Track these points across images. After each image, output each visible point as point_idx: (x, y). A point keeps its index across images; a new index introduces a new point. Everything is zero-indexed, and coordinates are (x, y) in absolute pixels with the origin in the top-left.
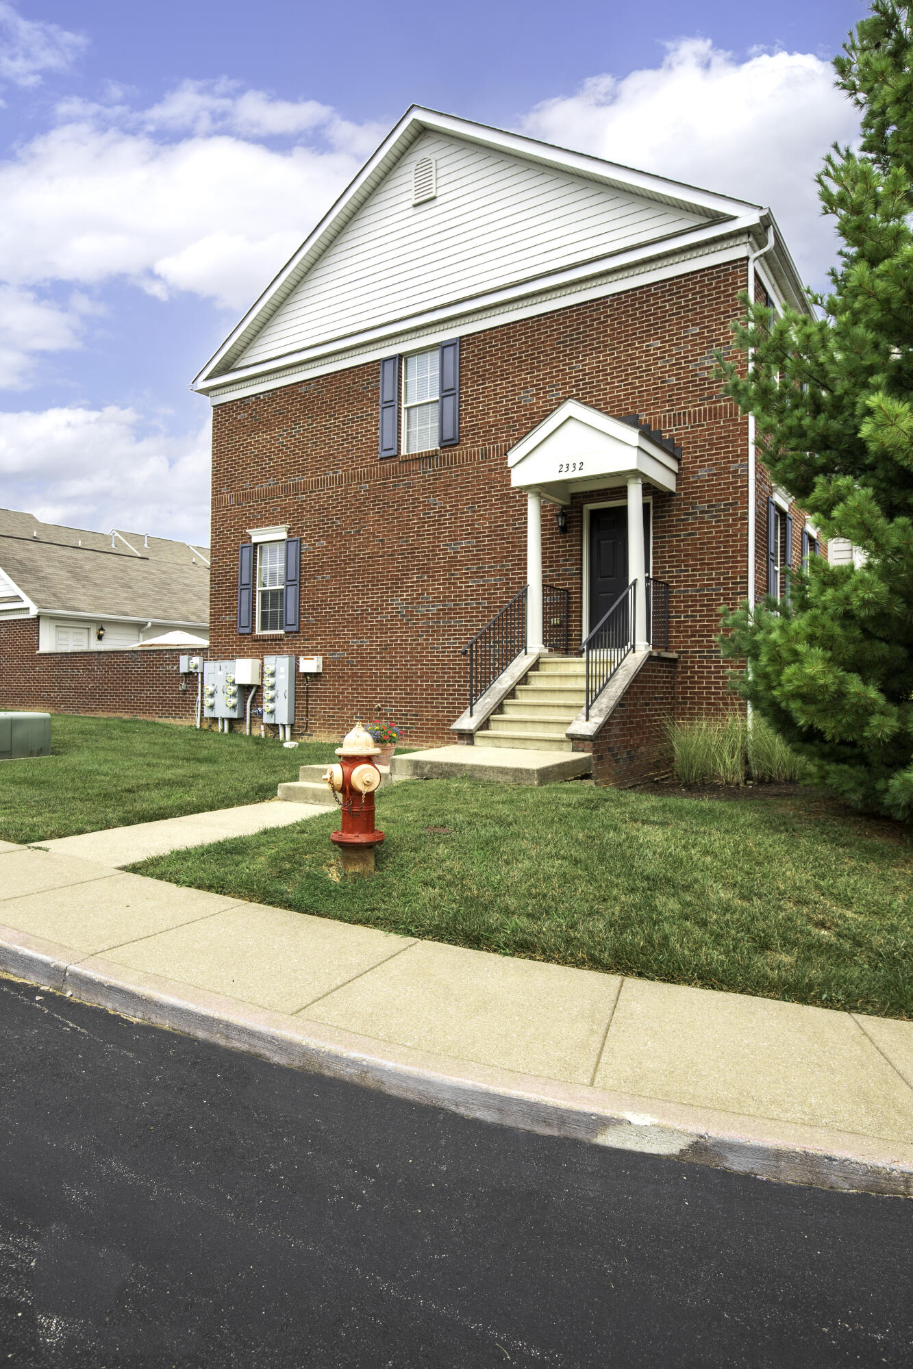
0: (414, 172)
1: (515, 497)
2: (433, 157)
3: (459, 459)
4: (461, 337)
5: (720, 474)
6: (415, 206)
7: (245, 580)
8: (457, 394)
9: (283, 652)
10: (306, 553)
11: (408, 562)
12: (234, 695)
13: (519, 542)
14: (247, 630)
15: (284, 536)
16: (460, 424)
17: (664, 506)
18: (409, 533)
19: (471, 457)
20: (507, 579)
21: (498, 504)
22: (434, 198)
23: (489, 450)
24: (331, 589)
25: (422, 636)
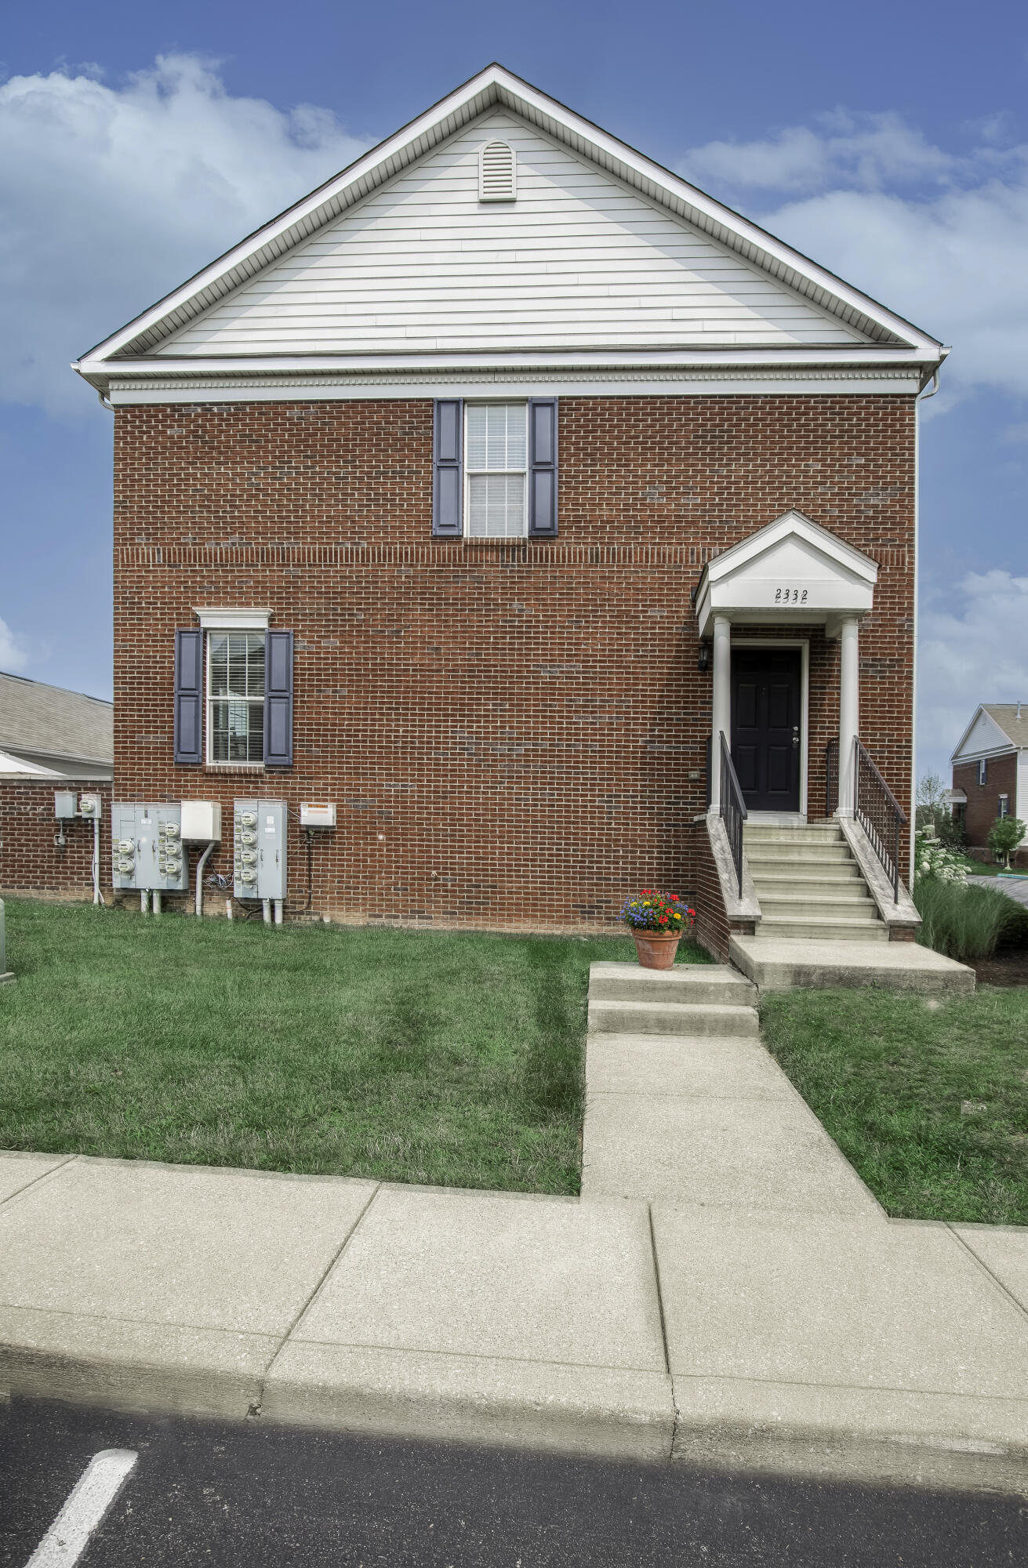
0: (482, 156)
1: (638, 617)
2: (514, 147)
3: (558, 557)
4: (561, 398)
5: (886, 625)
6: (483, 202)
7: (188, 681)
8: (556, 472)
9: (263, 793)
10: (303, 653)
11: (479, 682)
12: (176, 856)
13: (643, 673)
14: (194, 759)
15: (263, 624)
16: (560, 510)
17: (824, 653)
18: (481, 643)
19: (575, 557)
20: (626, 718)
21: (614, 622)
22: (512, 201)
23: (602, 552)
24: (350, 708)
25: (503, 783)
